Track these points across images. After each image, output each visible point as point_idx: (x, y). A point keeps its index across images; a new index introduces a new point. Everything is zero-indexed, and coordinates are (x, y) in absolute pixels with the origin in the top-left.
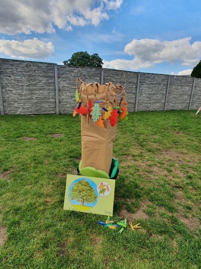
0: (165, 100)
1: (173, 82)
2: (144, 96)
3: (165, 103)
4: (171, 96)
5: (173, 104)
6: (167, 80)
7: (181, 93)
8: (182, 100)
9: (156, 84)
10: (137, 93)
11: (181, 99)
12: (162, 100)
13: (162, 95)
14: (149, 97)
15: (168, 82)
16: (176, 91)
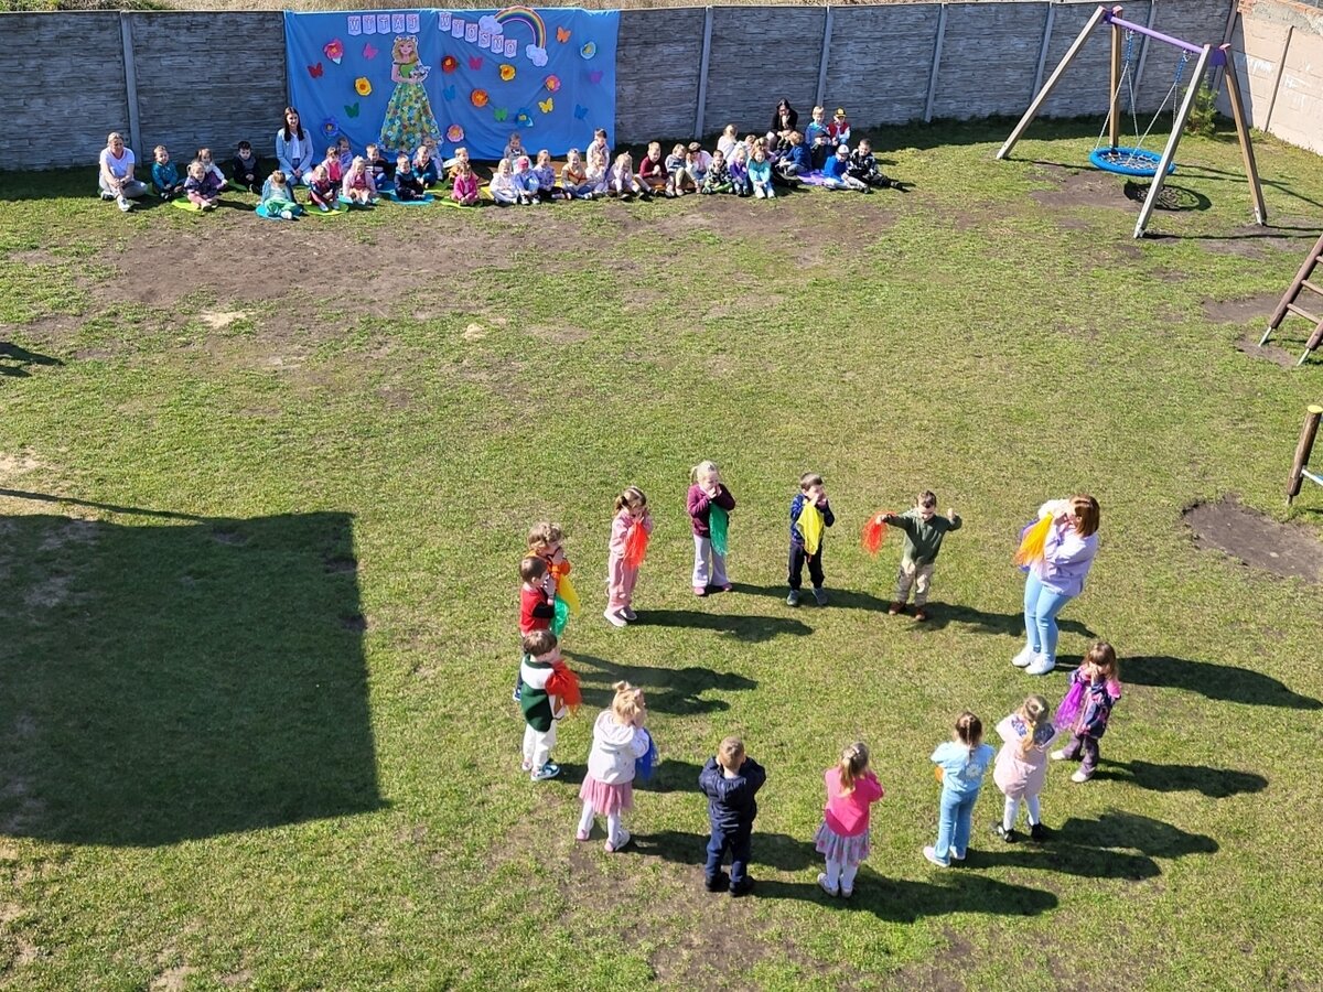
0: (929, 90)
1: (961, 26)
2: (846, 80)
3: (926, 100)
4: (951, 76)
5: (961, 105)
6: (934, 22)
7: (995, 60)
8: (998, 89)
9: (894, 37)
10: (823, 72)
11: (995, 83)
12: (914, 92)
13: (915, 74)
14: (864, 83)
15: (938, 29)
16: (973, 57)
